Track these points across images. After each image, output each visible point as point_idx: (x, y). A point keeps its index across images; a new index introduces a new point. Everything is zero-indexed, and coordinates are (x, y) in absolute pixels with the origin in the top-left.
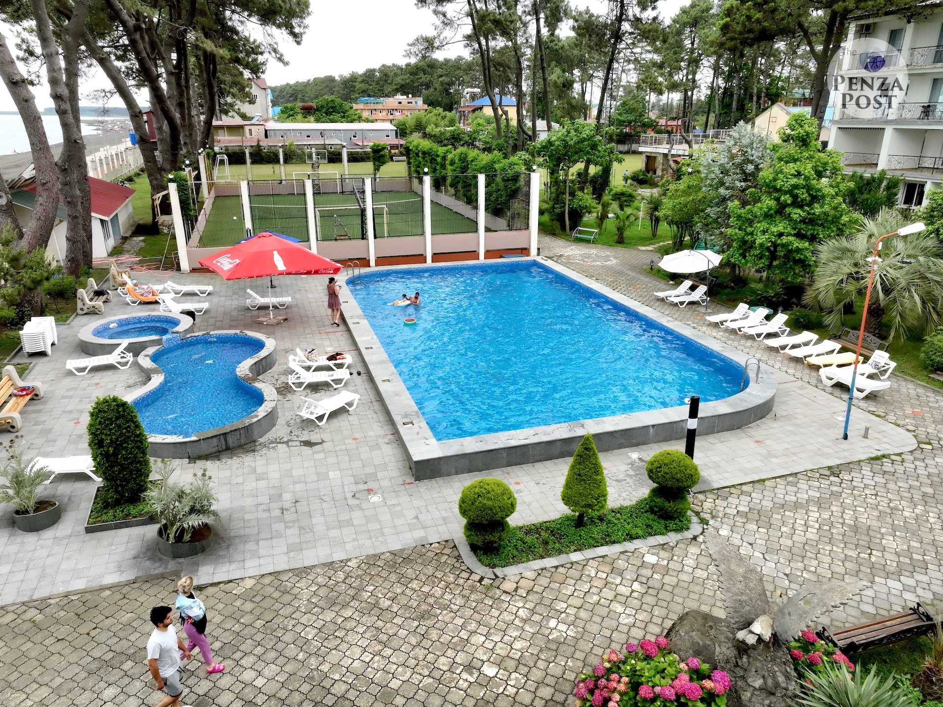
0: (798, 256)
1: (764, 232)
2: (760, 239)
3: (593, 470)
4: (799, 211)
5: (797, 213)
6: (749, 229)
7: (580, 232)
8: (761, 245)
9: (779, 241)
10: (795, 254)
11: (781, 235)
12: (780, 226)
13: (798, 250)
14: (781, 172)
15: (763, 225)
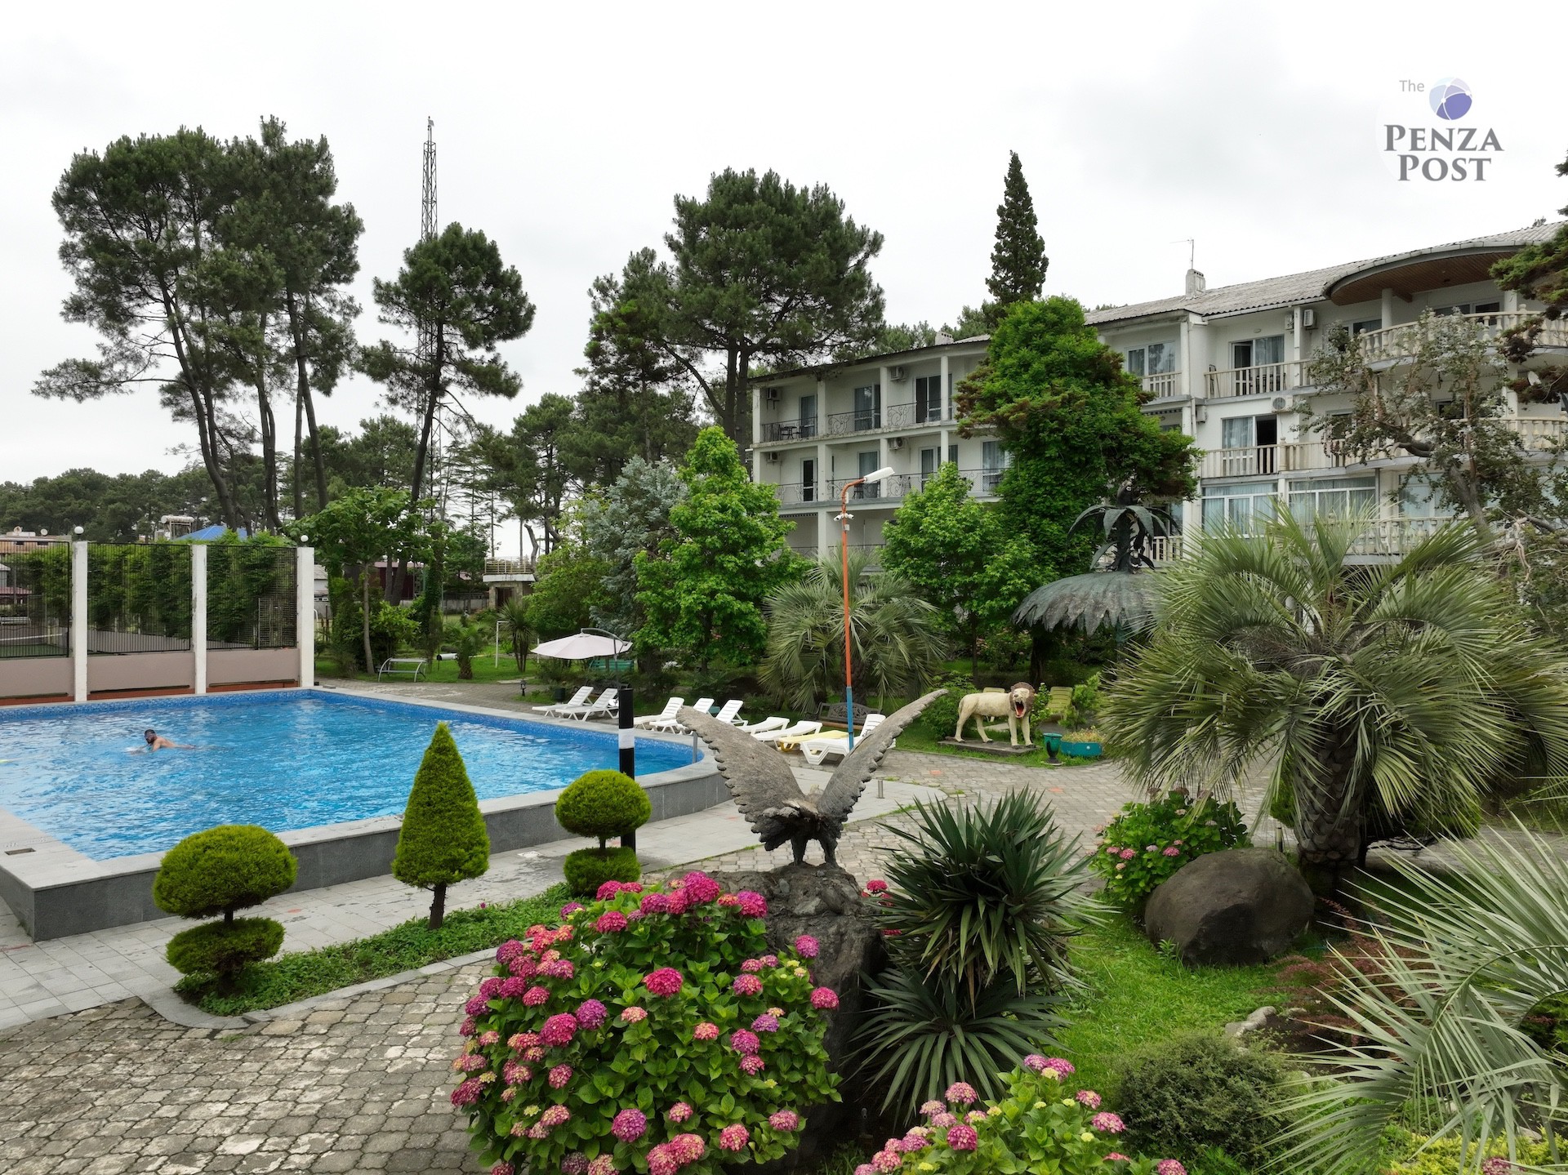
0: (742, 624)
1: (689, 592)
2: (686, 601)
3: (455, 791)
4: (733, 558)
5: (731, 562)
6: (668, 592)
7: (392, 666)
8: (689, 610)
9: (713, 603)
10: (737, 621)
11: (712, 594)
12: (710, 582)
13: (742, 615)
14: (700, 505)
15: (688, 583)
